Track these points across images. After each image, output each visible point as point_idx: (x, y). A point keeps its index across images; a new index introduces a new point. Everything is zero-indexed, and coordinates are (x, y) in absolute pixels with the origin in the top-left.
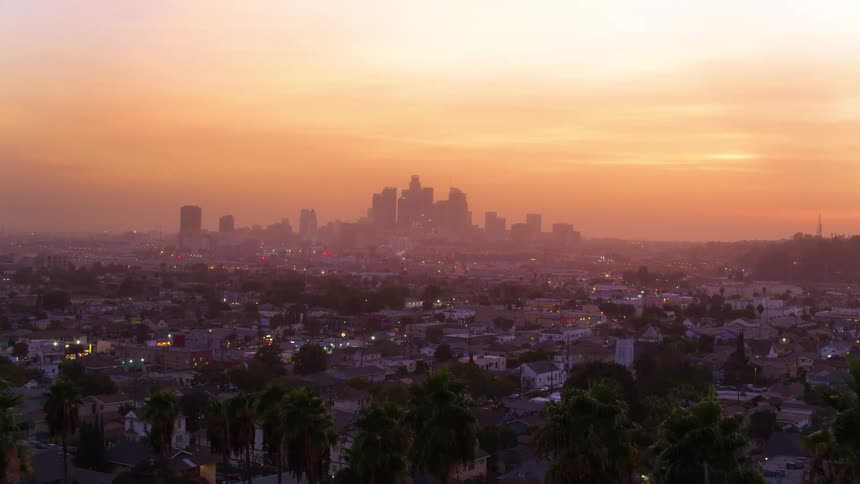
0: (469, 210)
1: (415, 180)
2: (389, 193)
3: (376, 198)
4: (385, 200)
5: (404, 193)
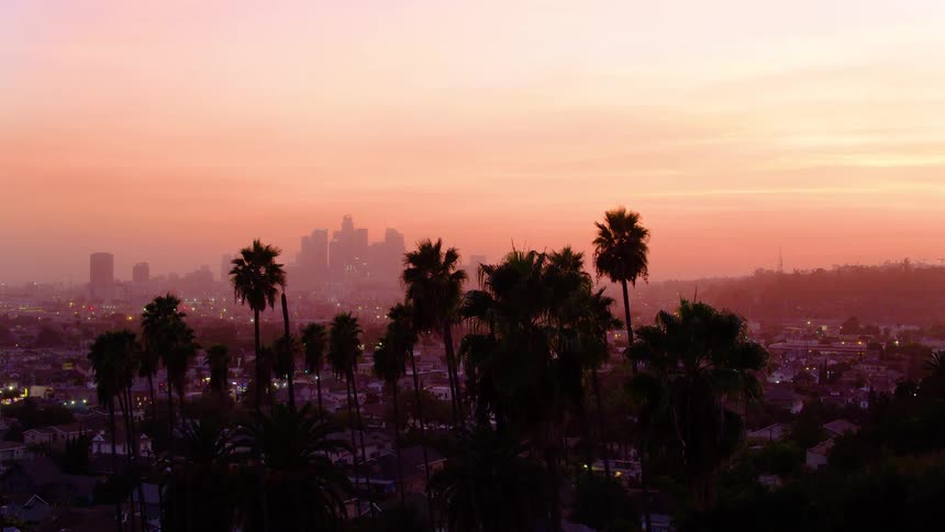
1: (348, 221)
2: (319, 236)
3: (305, 241)
4: (315, 242)
5: (336, 235)
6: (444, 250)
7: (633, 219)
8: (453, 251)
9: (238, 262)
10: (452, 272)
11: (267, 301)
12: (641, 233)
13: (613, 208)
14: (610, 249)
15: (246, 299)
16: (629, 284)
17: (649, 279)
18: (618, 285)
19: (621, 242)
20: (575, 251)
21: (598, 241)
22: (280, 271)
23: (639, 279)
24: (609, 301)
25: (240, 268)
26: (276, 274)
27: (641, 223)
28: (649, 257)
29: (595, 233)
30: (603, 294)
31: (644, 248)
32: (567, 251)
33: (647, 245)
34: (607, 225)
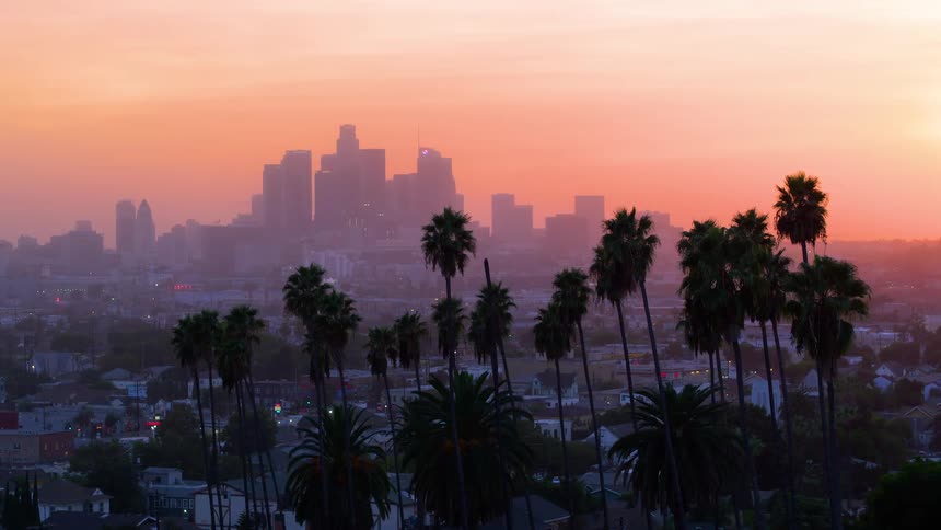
0: (458, 191)
1: (347, 134)
2: (297, 162)
3: (271, 174)
4: (287, 177)
5: (326, 160)
6: (638, 217)
7: (811, 183)
8: (646, 217)
9: (429, 229)
10: (646, 237)
11: (457, 267)
12: (820, 196)
13: (793, 173)
14: (790, 212)
15: (437, 266)
16: (808, 246)
17: (828, 240)
18: (799, 247)
19: (800, 206)
20: (759, 213)
21: (778, 205)
22: (470, 238)
23: (818, 240)
24: (787, 261)
25: (432, 234)
26: (466, 240)
27: (820, 187)
28: (828, 220)
29: (775, 197)
30: (783, 255)
31: (823, 211)
32: (752, 213)
33: (826, 208)
34: (787, 189)
